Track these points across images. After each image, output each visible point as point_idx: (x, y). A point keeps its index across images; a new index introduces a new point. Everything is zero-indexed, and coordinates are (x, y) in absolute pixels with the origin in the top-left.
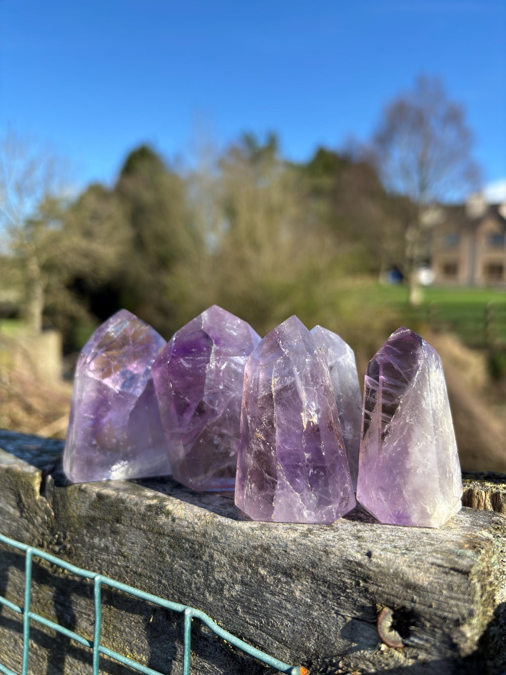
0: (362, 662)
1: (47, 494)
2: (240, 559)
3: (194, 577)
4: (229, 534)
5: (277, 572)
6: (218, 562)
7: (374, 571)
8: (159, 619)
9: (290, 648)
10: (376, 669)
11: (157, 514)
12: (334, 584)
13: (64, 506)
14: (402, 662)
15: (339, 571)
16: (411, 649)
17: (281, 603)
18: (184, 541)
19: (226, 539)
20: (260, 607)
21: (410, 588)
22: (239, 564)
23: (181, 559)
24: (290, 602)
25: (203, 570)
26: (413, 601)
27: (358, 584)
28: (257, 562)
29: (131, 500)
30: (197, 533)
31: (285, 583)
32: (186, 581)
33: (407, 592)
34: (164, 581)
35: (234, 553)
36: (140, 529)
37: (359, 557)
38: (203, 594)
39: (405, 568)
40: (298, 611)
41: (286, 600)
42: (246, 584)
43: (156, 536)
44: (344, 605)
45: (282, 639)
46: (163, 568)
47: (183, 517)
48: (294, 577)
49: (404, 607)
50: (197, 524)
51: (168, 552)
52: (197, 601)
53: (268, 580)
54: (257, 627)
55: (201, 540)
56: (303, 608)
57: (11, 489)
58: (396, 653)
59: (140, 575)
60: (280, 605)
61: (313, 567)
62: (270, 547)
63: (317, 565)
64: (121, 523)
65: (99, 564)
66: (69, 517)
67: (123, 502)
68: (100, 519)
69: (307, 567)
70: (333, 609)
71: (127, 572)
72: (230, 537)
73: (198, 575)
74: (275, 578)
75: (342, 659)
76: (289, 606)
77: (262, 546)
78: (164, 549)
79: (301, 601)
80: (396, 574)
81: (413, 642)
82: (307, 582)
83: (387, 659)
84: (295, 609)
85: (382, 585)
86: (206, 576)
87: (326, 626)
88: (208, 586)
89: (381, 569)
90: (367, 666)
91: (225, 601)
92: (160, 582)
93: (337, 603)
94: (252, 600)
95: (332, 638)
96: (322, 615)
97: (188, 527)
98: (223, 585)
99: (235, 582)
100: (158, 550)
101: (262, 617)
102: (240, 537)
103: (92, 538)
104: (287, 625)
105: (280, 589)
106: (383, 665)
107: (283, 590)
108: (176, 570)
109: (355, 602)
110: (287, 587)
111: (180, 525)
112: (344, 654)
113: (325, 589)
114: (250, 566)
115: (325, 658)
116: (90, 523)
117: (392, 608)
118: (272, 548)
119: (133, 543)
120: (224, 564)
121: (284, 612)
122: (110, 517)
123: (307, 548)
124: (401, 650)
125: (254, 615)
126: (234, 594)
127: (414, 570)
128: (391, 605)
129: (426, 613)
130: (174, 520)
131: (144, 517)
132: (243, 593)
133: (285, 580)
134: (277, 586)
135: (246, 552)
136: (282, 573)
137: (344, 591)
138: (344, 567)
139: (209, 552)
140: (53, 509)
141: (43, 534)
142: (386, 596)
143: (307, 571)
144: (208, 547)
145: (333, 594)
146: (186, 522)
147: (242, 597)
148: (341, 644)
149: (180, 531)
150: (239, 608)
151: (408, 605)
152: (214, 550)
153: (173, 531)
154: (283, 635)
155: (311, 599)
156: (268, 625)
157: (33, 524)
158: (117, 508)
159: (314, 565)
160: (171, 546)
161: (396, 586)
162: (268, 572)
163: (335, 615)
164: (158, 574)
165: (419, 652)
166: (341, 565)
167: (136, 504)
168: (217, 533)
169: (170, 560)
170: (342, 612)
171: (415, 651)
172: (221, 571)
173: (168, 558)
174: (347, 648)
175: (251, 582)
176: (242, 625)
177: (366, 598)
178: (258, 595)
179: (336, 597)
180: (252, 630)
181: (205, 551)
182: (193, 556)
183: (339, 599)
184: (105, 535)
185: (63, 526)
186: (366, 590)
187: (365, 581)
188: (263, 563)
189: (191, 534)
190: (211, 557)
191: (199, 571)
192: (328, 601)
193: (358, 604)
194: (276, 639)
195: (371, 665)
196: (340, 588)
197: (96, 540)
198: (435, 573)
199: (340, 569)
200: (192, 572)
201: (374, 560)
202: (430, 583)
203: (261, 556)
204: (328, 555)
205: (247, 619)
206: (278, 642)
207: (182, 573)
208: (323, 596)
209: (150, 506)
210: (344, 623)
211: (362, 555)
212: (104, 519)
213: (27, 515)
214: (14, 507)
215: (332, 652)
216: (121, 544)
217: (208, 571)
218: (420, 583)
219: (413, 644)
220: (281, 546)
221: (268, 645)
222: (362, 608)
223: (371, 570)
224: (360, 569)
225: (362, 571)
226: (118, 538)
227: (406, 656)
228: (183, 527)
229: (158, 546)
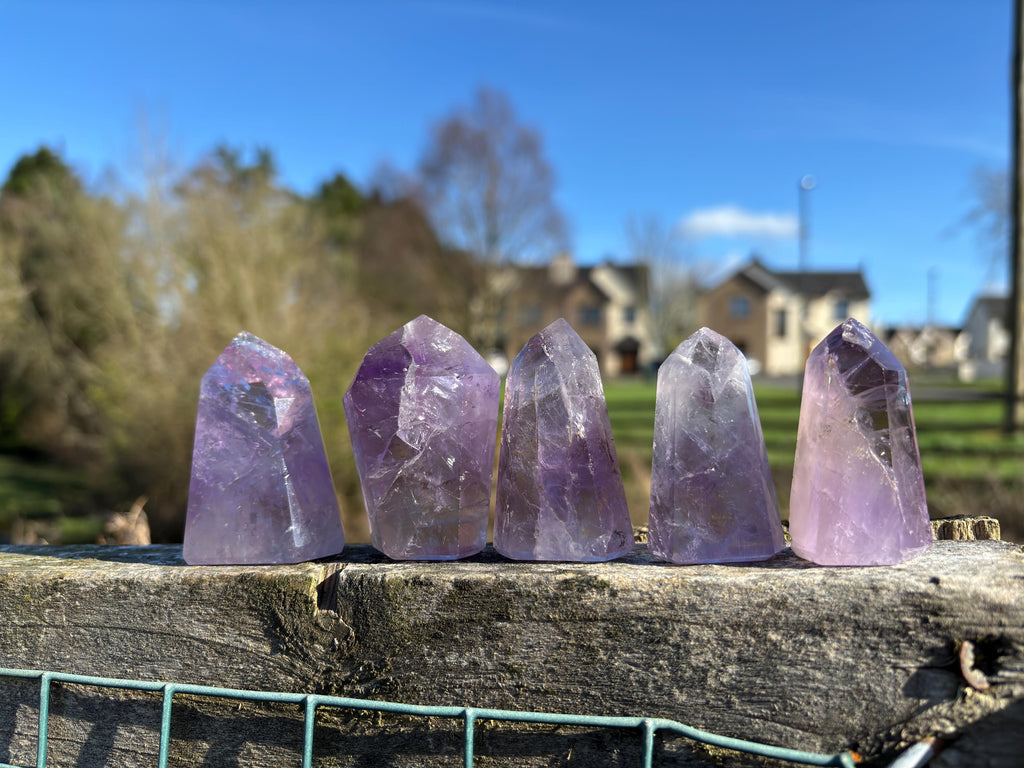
0: (935, 722)
1: (341, 602)
2: (736, 626)
3: (653, 673)
4: (717, 594)
5: (798, 632)
6: (697, 640)
7: (947, 600)
8: (582, 754)
9: (822, 735)
10: (956, 726)
11: (581, 591)
12: (889, 629)
13: (381, 616)
14: (991, 706)
15: (896, 610)
16: (1000, 688)
17: (806, 673)
18: (633, 622)
19: (712, 604)
20: (772, 688)
21: (995, 611)
22: (734, 634)
23: (629, 650)
24: (820, 669)
25: (668, 659)
26: (1001, 625)
27: (925, 621)
28: (765, 625)
29: (525, 579)
30: (657, 605)
31: (811, 644)
32: (636, 681)
33: (992, 616)
34: (593, 693)
35: (726, 621)
36: (549, 620)
37: (923, 587)
38: (670, 695)
39: (984, 589)
40: (834, 679)
41: (814, 668)
42: (745, 662)
43: (578, 626)
44: (905, 654)
45: (809, 725)
46: (591, 671)
47: (631, 586)
48: (825, 633)
49: (990, 636)
50: (658, 592)
51: (603, 646)
52: (657, 706)
53: (783, 647)
54: (765, 719)
55: (666, 614)
56: (840, 674)
57: (251, 608)
58: (982, 697)
59: (546, 692)
60: (805, 678)
61: (856, 612)
62: (786, 599)
63: (862, 608)
64: (508, 620)
65: (457, 695)
66: (391, 632)
67: (510, 585)
68: (462, 622)
69: (846, 614)
70: (889, 663)
71: (517, 695)
72: (717, 599)
73: (660, 668)
74: (795, 642)
75: (906, 727)
76: (819, 675)
77: (772, 601)
78: (594, 643)
79: (838, 664)
80: (976, 597)
81: (1003, 677)
82: (847, 635)
83: (971, 708)
84: (829, 677)
85: (960, 614)
86: (675, 666)
87: (878, 689)
88: (677, 681)
89: (954, 595)
90: (943, 725)
91: (708, 695)
92: (586, 695)
93: (895, 654)
94: (758, 682)
95: (889, 702)
96: (872, 675)
97: (642, 600)
98: (705, 671)
99: (727, 661)
100: (582, 646)
101: (775, 702)
102: (736, 597)
103: (442, 657)
104: (816, 704)
105: (805, 654)
106: (965, 718)
107: (809, 656)
108: (618, 669)
109: (921, 646)
110: (815, 650)
111: (626, 600)
112: (908, 718)
113: (875, 639)
114: (754, 634)
115: (880, 732)
116: (440, 633)
117: (973, 641)
118: (790, 600)
119: (531, 647)
120: (709, 640)
121: (811, 685)
122: (485, 614)
123: (846, 589)
124: (987, 692)
125: (760, 702)
126: (725, 680)
127: (995, 589)
128: (973, 637)
129: (1019, 636)
130: (613, 594)
131: (554, 602)
132: (741, 676)
133: (811, 640)
134: (799, 652)
135: (746, 615)
136: (806, 632)
137: (905, 635)
138: (904, 603)
139: (681, 630)
140: (353, 625)
141: (328, 671)
142: (965, 628)
143: (847, 621)
144: (679, 621)
145: (888, 643)
146: (638, 594)
147: (741, 681)
148: (902, 705)
149: (626, 609)
150: (734, 698)
151: (995, 631)
152: (690, 623)
153: (613, 610)
154: (811, 719)
155: (853, 658)
156: (785, 710)
157: (305, 658)
158: (498, 597)
159: (856, 610)
160: (609, 635)
161: (978, 611)
162: (784, 634)
163: (891, 671)
164: (581, 683)
165: (1012, 687)
166: (899, 602)
167: (539, 583)
168: (694, 598)
169: (605, 658)
170: (902, 663)
171: (1006, 688)
172: (702, 653)
173: (602, 655)
174: (913, 710)
175: (755, 655)
176: (742, 723)
177: (937, 636)
178: (769, 672)
179: (893, 647)
180: (758, 724)
181: (674, 629)
182: (652, 641)
183: (898, 647)
184: (471, 645)
185: (376, 649)
186: (938, 625)
187: (935, 614)
188: (776, 624)
189: (648, 609)
190: (686, 635)
191: (661, 662)
192: (881, 654)
193: (924, 647)
194: (799, 727)
195: (948, 723)
196: (897, 632)
197: (452, 658)
198: (1020, 588)
199: (897, 607)
200: (648, 667)
201: (944, 586)
202: (1018, 600)
203: (772, 614)
204: (877, 591)
205: (750, 712)
206: (803, 730)
207: (630, 671)
208: (872, 649)
209: (566, 581)
210: (907, 679)
211: (924, 583)
212: (472, 621)
213: (290, 645)
214: (256, 639)
215: (890, 721)
216: (507, 652)
217: (678, 658)
218: (1006, 602)
219: (1002, 680)
220: (803, 595)
221: (786, 739)
222: (932, 651)
223: (942, 599)
224: (926, 600)
225: (931, 602)
226: (500, 644)
227: (994, 696)
228: (632, 601)
229: (582, 640)
